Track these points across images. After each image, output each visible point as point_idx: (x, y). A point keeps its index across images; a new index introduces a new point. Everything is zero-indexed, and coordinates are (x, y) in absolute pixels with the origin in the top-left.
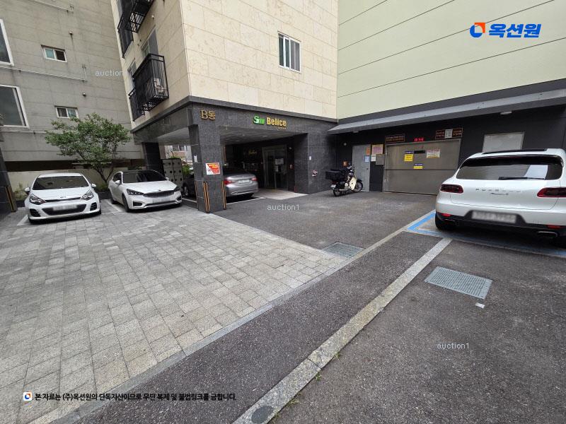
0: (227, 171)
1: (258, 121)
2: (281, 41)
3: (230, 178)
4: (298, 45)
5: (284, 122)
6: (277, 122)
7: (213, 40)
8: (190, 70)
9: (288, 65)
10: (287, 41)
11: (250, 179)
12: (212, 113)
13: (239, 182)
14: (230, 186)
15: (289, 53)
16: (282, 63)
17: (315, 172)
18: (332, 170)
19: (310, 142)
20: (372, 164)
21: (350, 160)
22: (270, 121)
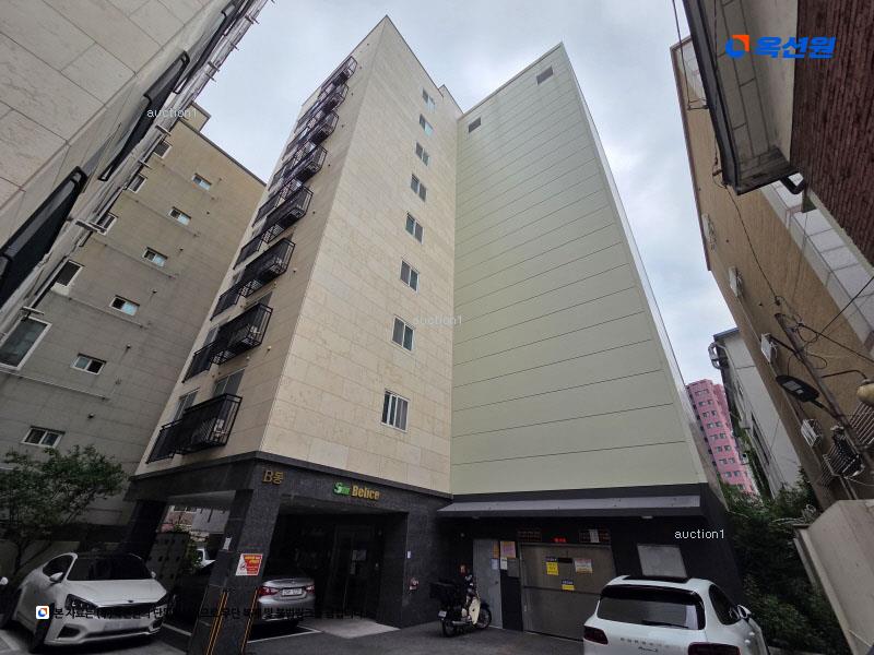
0: (270, 571)
1: (340, 490)
2: (387, 398)
3: (269, 584)
4: (406, 403)
5: (377, 494)
6: (366, 493)
7: (309, 392)
8: (271, 421)
9: (391, 423)
10: (394, 399)
11: (304, 588)
12: (279, 476)
13: (284, 592)
14: (265, 600)
15: (394, 410)
16: (384, 420)
17: (415, 583)
18: (440, 581)
19: (411, 526)
20: (503, 573)
21: (470, 565)
22: (357, 491)
